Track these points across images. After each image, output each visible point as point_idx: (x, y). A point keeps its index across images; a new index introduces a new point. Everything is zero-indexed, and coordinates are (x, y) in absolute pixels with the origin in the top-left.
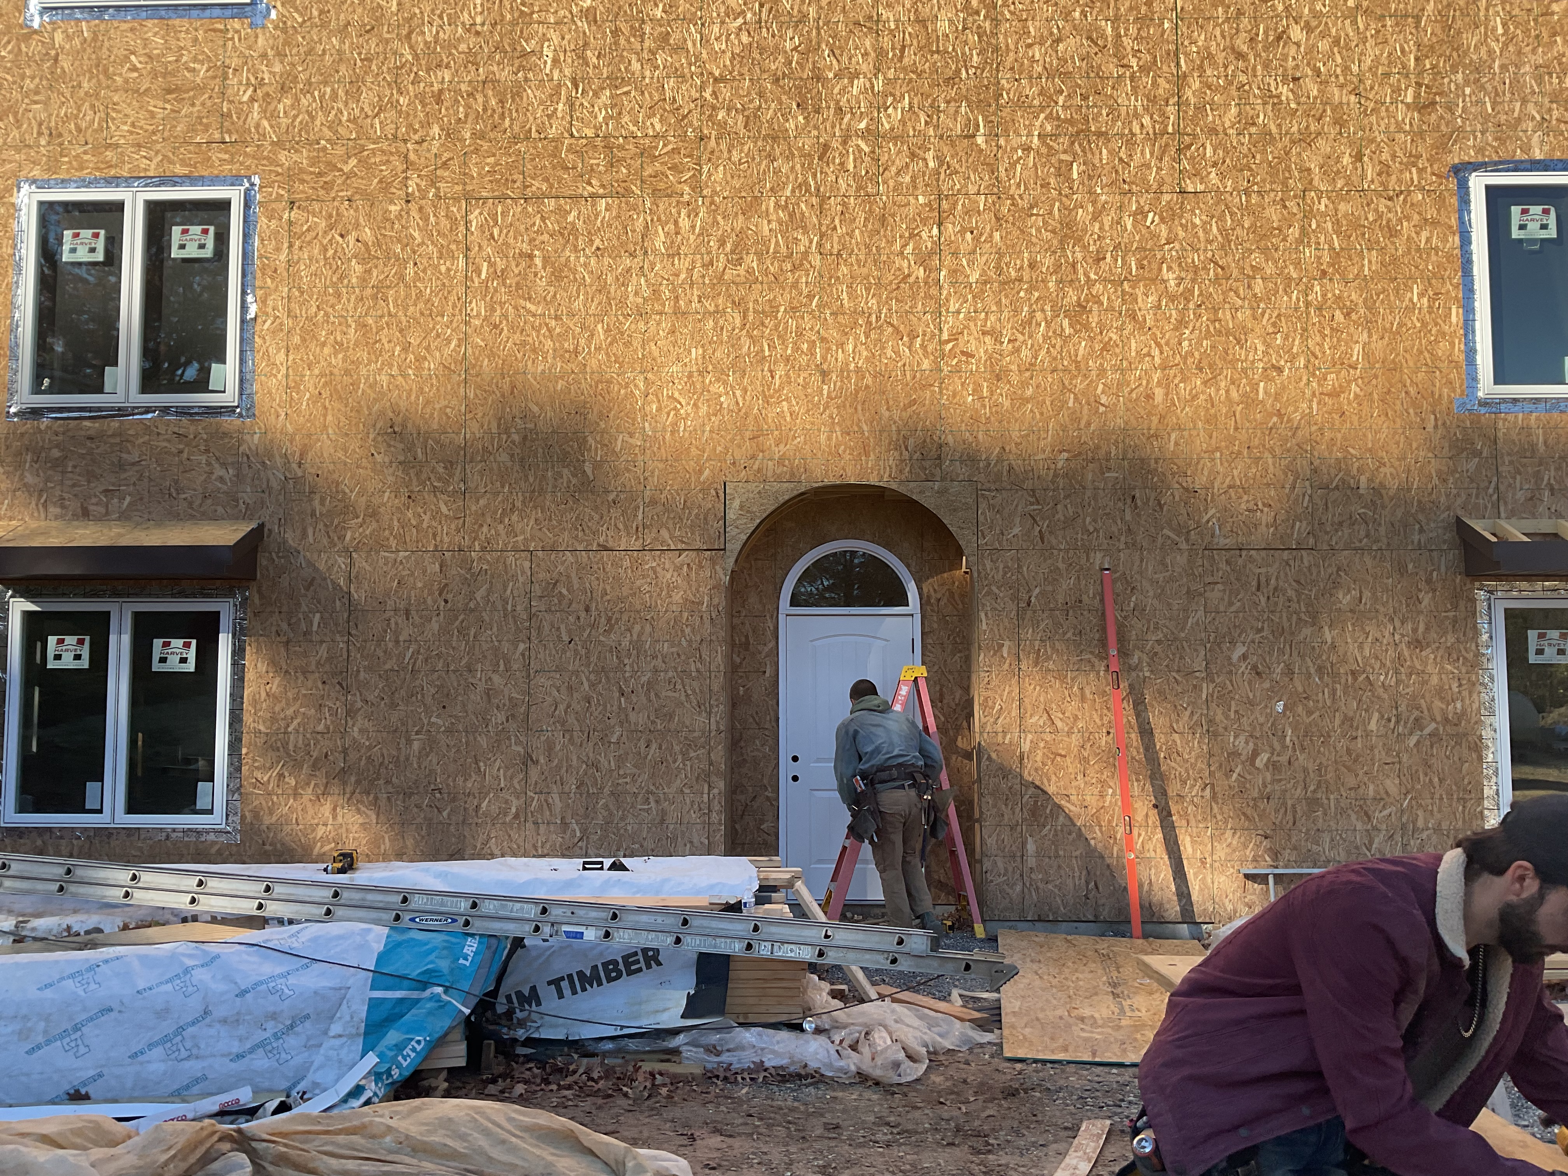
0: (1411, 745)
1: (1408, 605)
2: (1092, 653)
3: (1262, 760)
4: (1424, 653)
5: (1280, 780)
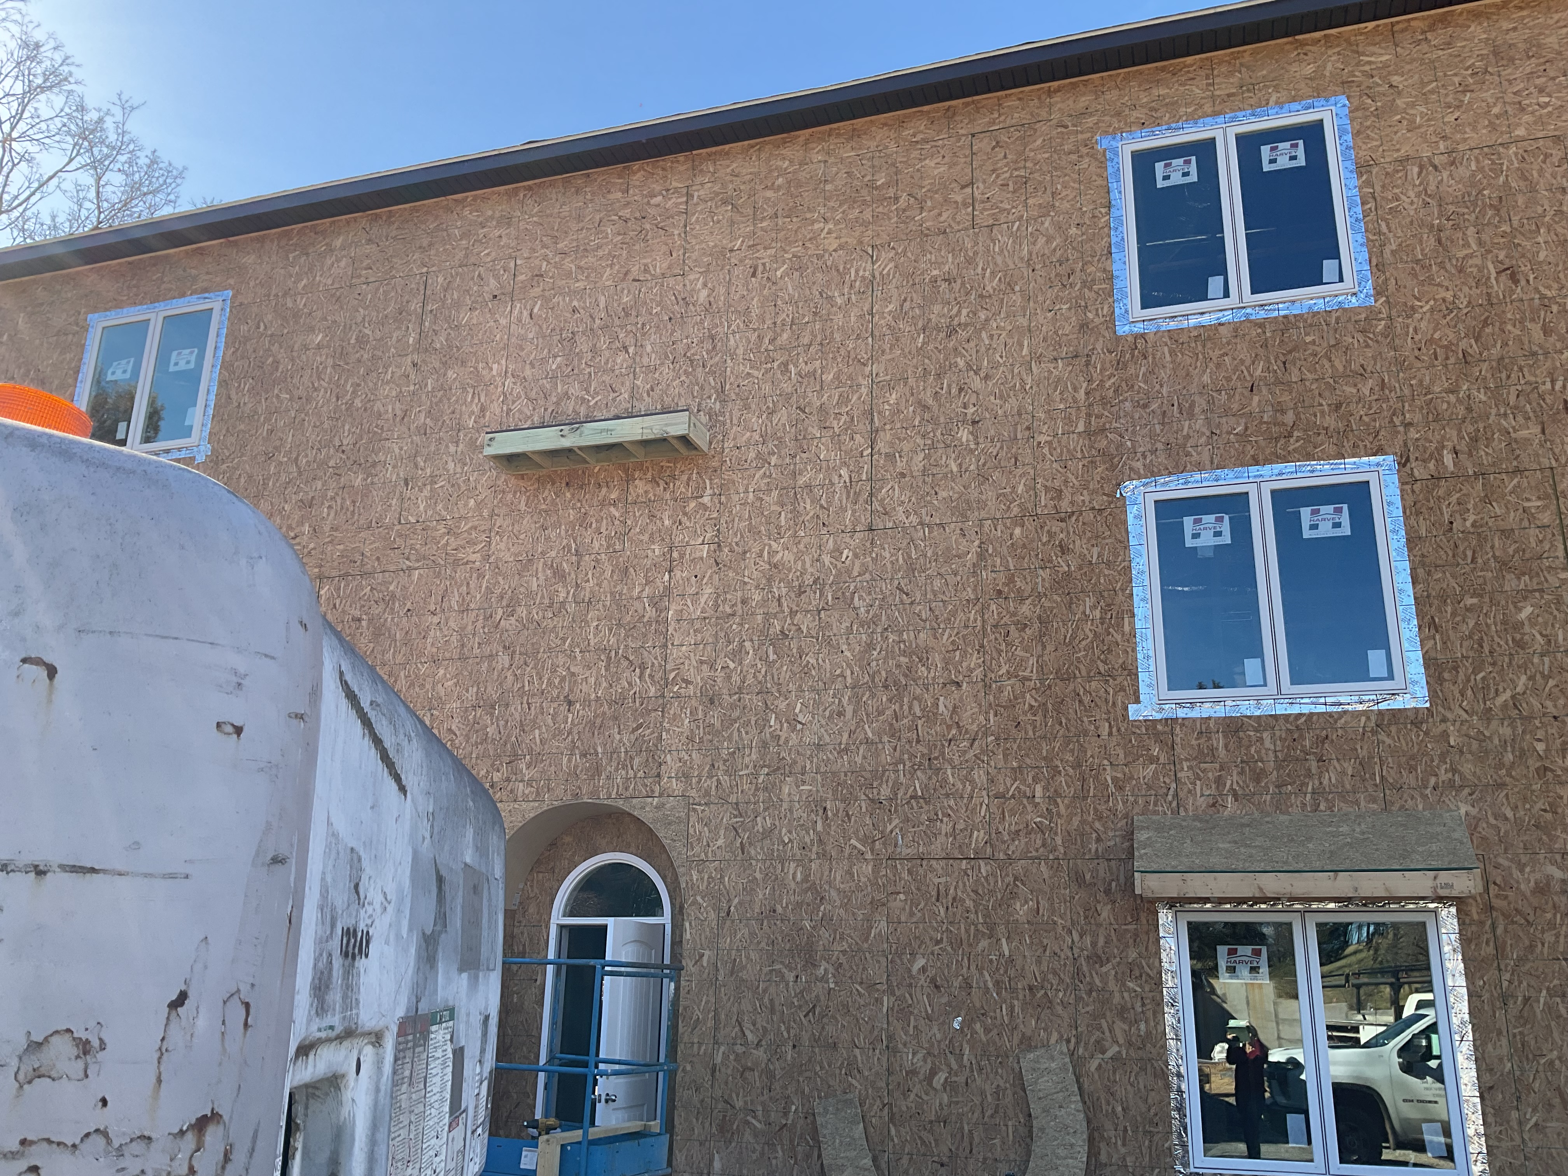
0: (1093, 1069)
1: (1086, 917)
2: (782, 963)
3: (939, 1079)
4: (1104, 969)
5: (957, 1103)
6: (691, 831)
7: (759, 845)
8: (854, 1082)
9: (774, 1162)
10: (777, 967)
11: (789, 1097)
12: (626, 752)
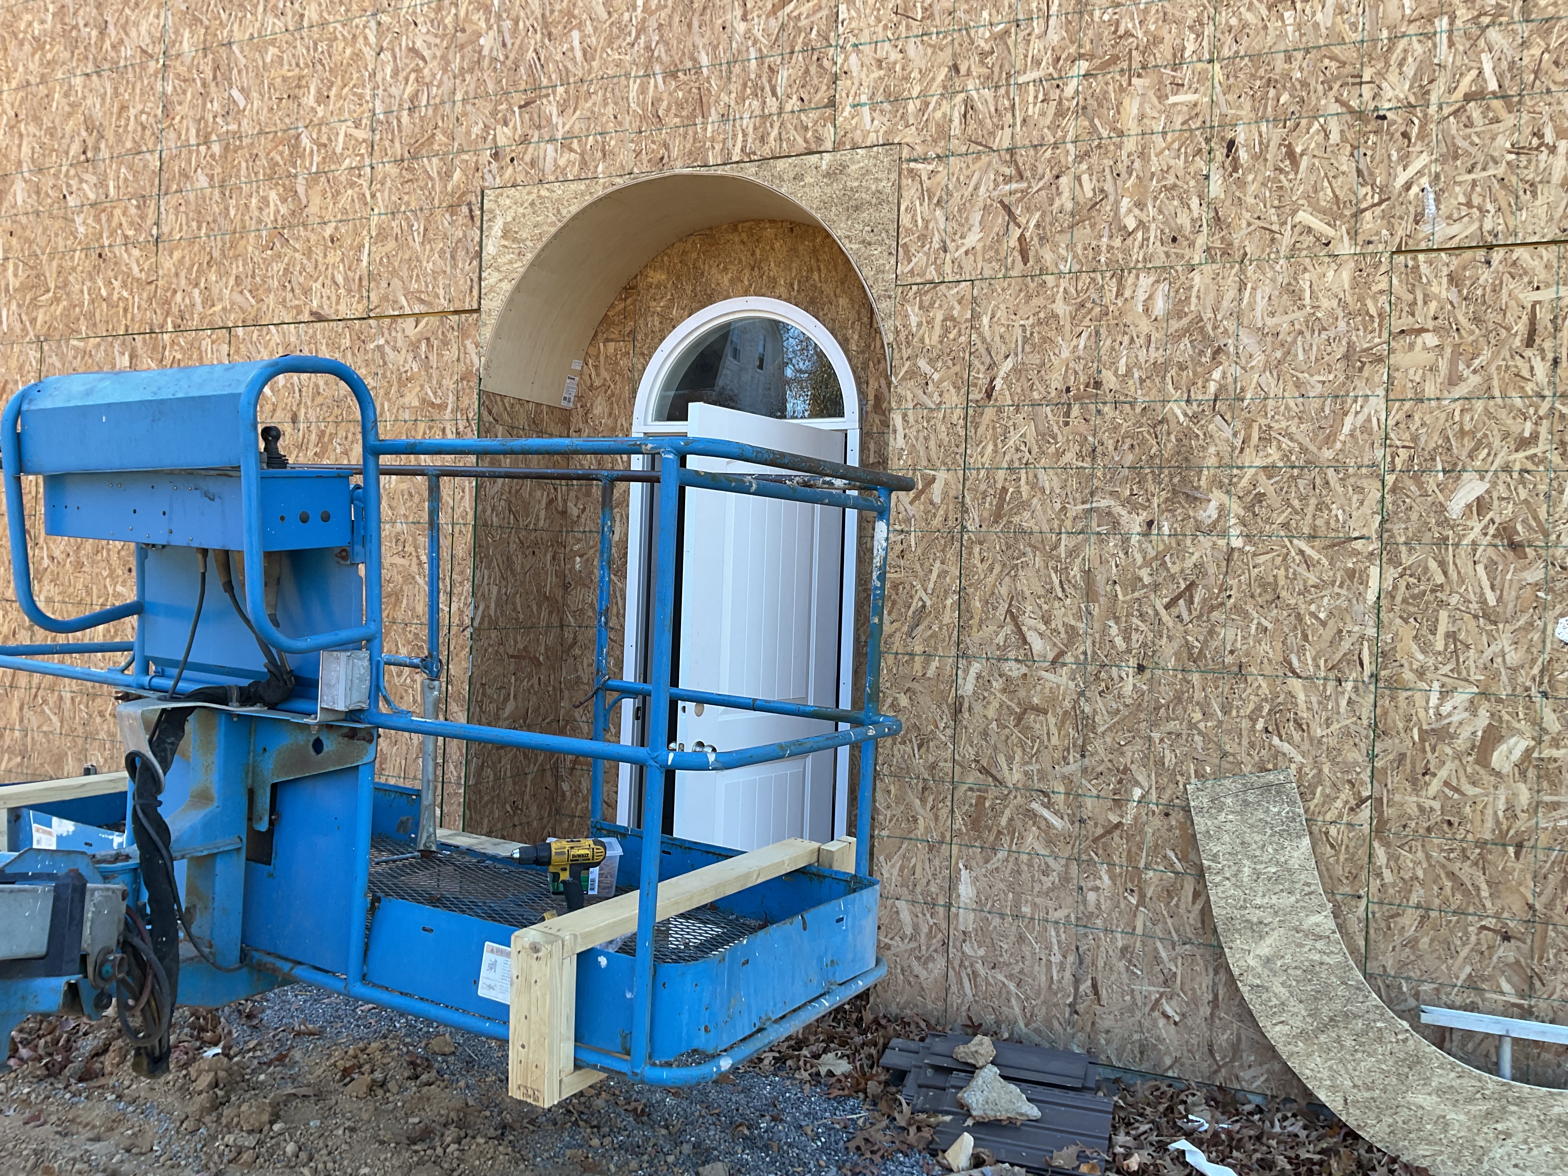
3: (1509, 752)
6: (905, 220)
7: (1063, 240)
8: (1286, 747)
9: (1091, 896)
10: (1103, 502)
11: (1126, 770)
12: (761, 58)
